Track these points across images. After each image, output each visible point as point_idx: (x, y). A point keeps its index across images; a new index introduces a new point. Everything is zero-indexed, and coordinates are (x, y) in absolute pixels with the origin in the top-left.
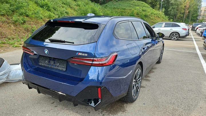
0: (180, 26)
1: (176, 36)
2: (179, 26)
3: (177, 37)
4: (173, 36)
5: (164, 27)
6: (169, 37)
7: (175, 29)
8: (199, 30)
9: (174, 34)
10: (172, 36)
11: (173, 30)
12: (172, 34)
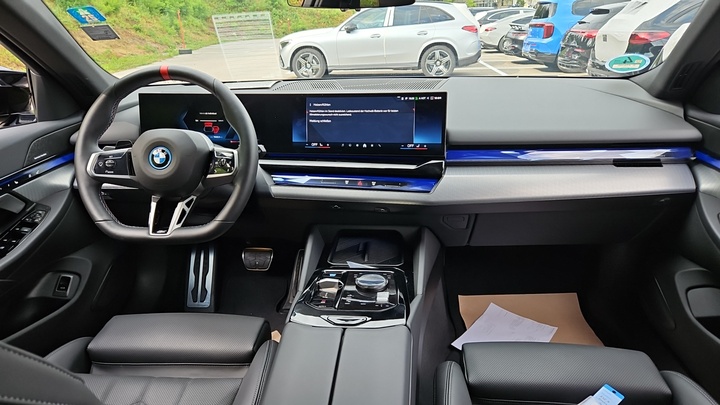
0: (453, 19)
1: (445, 60)
2: (448, 17)
3: (447, 64)
4: (431, 62)
5: (391, 23)
6: (419, 68)
7: (437, 32)
8: (486, 30)
9: (437, 53)
10: (428, 62)
11: (428, 36)
12: (429, 53)
